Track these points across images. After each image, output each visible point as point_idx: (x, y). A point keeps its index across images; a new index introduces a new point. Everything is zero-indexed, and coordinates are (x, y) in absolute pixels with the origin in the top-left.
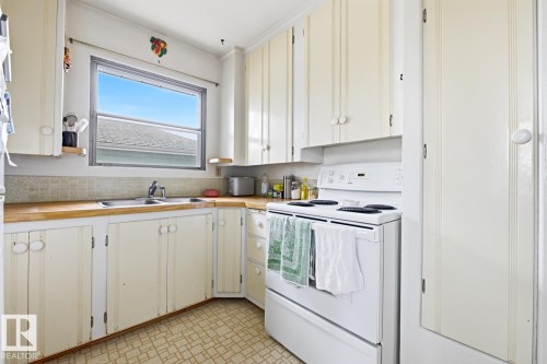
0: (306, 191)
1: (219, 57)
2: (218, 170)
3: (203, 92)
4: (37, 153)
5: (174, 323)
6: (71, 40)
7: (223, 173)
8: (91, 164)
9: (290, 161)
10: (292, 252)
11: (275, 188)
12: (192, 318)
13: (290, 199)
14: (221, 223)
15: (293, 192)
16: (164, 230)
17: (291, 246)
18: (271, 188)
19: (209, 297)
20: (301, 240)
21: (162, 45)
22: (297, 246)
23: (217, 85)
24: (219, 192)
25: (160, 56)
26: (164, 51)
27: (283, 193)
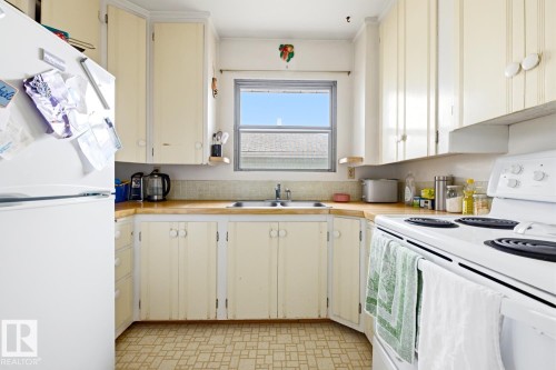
0: (471, 200)
1: (350, 40)
2: (351, 172)
3: (333, 85)
4: (193, 163)
5: (284, 330)
6: (221, 71)
7: (357, 175)
8: (235, 170)
9: (432, 153)
10: (391, 299)
11: (423, 195)
12: (302, 332)
13: (445, 211)
14: (336, 234)
15: (448, 201)
16: (274, 233)
17: (391, 288)
18: (418, 195)
19: (323, 316)
20: (403, 283)
21: (289, 49)
22: (398, 290)
23: (349, 73)
24: (349, 196)
25: (288, 61)
26: (291, 55)
27: (433, 201)
